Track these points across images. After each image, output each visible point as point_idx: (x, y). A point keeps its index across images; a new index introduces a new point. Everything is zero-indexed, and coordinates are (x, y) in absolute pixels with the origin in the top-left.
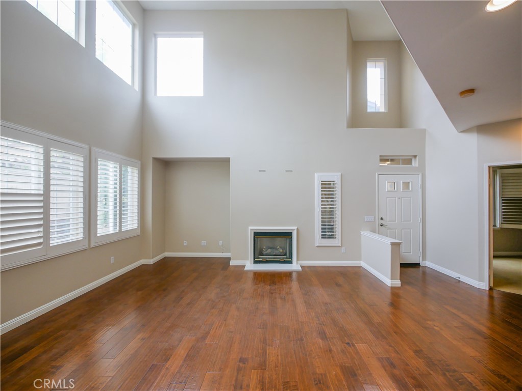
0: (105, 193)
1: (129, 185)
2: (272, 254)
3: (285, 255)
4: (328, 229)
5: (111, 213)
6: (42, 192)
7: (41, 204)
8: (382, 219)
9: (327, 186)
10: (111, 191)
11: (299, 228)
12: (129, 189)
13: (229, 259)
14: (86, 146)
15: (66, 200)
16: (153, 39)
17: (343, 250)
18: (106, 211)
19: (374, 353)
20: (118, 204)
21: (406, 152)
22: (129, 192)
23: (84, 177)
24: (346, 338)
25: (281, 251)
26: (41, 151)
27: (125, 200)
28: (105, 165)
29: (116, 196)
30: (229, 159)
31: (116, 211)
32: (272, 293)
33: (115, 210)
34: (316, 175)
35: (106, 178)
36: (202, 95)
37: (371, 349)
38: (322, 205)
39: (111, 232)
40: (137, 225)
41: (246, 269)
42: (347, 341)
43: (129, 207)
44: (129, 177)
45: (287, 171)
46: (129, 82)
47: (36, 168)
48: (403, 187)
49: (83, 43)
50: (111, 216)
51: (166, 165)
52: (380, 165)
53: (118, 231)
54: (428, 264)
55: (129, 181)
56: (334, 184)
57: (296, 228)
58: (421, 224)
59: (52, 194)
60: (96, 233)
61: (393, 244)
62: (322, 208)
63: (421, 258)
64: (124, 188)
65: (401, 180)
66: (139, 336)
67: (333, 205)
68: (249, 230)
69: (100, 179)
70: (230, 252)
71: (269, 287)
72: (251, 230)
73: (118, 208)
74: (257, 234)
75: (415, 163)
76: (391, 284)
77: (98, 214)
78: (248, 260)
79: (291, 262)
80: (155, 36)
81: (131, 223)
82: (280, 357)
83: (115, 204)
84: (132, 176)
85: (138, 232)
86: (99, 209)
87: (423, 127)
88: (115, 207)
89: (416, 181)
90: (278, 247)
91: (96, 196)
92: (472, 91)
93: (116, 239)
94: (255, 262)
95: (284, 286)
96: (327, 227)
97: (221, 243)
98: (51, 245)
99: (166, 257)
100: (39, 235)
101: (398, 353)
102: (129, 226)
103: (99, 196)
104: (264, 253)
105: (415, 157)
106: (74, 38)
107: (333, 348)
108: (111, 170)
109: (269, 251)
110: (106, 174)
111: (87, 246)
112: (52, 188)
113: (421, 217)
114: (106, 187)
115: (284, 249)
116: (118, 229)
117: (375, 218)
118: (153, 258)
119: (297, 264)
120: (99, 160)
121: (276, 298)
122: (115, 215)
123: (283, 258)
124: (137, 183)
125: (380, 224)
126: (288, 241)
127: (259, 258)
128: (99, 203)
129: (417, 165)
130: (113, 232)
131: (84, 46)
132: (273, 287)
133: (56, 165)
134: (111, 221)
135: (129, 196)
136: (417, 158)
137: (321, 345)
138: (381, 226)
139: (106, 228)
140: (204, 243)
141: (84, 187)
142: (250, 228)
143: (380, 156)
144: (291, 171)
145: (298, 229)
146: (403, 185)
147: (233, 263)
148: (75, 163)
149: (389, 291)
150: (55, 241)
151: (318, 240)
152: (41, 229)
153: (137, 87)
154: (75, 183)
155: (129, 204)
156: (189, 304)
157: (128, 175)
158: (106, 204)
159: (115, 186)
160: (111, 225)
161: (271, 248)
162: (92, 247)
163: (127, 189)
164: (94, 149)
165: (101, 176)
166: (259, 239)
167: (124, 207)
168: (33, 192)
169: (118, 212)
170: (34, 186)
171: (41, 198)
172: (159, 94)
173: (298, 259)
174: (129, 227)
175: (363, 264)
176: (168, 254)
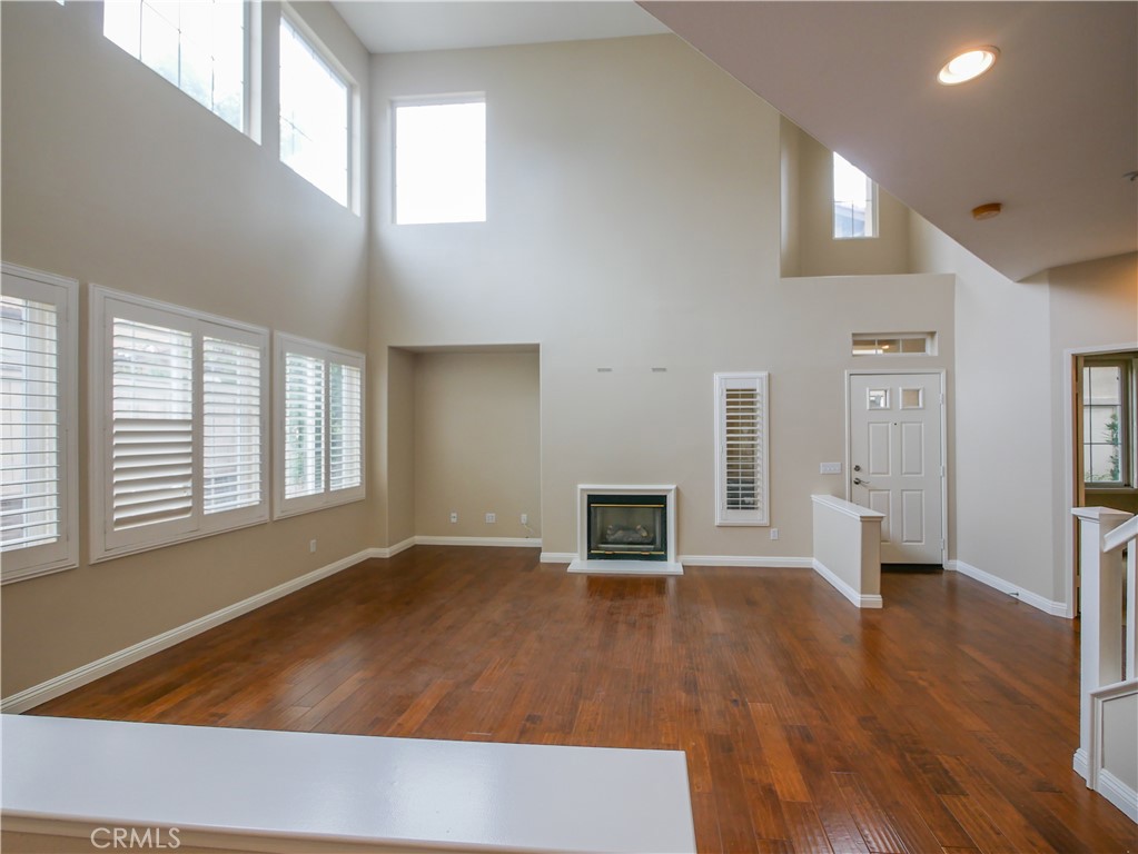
0: (301, 418)
1: (344, 401)
2: (625, 540)
3: (653, 542)
4: (743, 489)
5: (311, 454)
6: (189, 417)
7: (189, 439)
8: (857, 468)
9: (740, 401)
10: (311, 413)
11: (681, 489)
12: (344, 409)
13: (539, 550)
14: (264, 331)
15: (228, 432)
16: (389, 112)
17: (773, 534)
18: (301, 452)
19: (779, 716)
20: (323, 439)
21: (912, 324)
22: (344, 416)
23: (261, 388)
24: (733, 693)
25: (645, 534)
26: (189, 342)
27: (338, 432)
28: (299, 365)
29: (318, 423)
30: (538, 345)
31: (320, 453)
32: (612, 614)
33: (318, 450)
34: (717, 377)
35: (301, 390)
36: (483, 218)
37: (776, 710)
38: (729, 439)
39: (310, 493)
40: (359, 479)
41: (570, 569)
42: (734, 698)
43: (344, 445)
44: (344, 387)
45: (654, 370)
46: (343, 201)
47: (180, 374)
48: (903, 401)
49: (257, 137)
50: (311, 462)
51: (416, 362)
52: (855, 352)
53: (323, 491)
54: (960, 565)
55: (344, 394)
56: (752, 396)
57: (673, 487)
58: (944, 480)
59: (207, 420)
60: (283, 493)
61: (865, 520)
62: (729, 446)
63: (945, 553)
64: (334, 408)
65: (900, 385)
66: (356, 676)
67: (753, 439)
68: (579, 492)
69: (291, 390)
70: (539, 537)
71: (608, 603)
72: (582, 490)
73: (323, 446)
74: (593, 499)
75: (932, 349)
76: (862, 602)
77: (287, 457)
78: (576, 552)
79: (664, 558)
80: (393, 105)
81: (349, 476)
82: (600, 717)
83: (318, 438)
84: (350, 384)
85: (362, 495)
86: (288, 447)
87: (950, 271)
88: (318, 445)
89: (934, 386)
90: (639, 527)
91: (283, 424)
92: (995, 207)
93: (319, 505)
94: (591, 557)
95: (640, 601)
96: (740, 485)
97: (524, 516)
98: (205, 513)
99: (416, 546)
100: (185, 495)
101: (827, 721)
102: (344, 482)
103: (288, 423)
104: (611, 538)
105: (932, 334)
106: (241, 130)
107: (705, 708)
108: (310, 373)
109: (620, 534)
110: (301, 381)
111: (267, 517)
112: (207, 409)
113: (944, 464)
114: (300, 406)
115: (650, 530)
116: (323, 486)
117: (842, 466)
118: (390, 546)
119: (677, 561)
120: (288, 354)
121: (617, 622)
122: (318, 461)
123: (648, 550)
124: (359, 397)
125: (854, 479)
126: (658, 514)
127: (598, 549)
128: (288, 437)
129: (936, 354)
130: (314, 492)
131: (259, 142)
132: (617, 604)
133: (213, 367)
134: (310, 470)
135: (344, 423)
136: (937, 336)
137: (683, 701)
138: (854, 484)
139: (301, 485)
140: (491, 517)
141: (261, 406)
142: (581, 486)
143: (854, 335)
144: (664, 370)
145: (677, 490)
146: (903, 394)
147: (545, 557)
148: (246, 362)
149: (858, 617)
150: (210, 508)
151: (720, 513)
152: (189, 484)
153: (358, 209)
154: (245, 400)
155: (344, 438)
156: (450, 627)
157: (341, 383)
158: (301, 438)
159: (318, 403)
160: (311, 478)
161: (623, 529)
162: (275, 518)
163: (341, 409)
164: (279, 334)
165: (293, 385)
166: (599, 511)
167: (334, 444)
168: (175, 417)
169: (323, 455)
170: (177, 406)
171: (189, 428)
172: (402, 219)
173: (678, 553)
174: (345, 484)
175: (815, 563)
176: (419, 539)
